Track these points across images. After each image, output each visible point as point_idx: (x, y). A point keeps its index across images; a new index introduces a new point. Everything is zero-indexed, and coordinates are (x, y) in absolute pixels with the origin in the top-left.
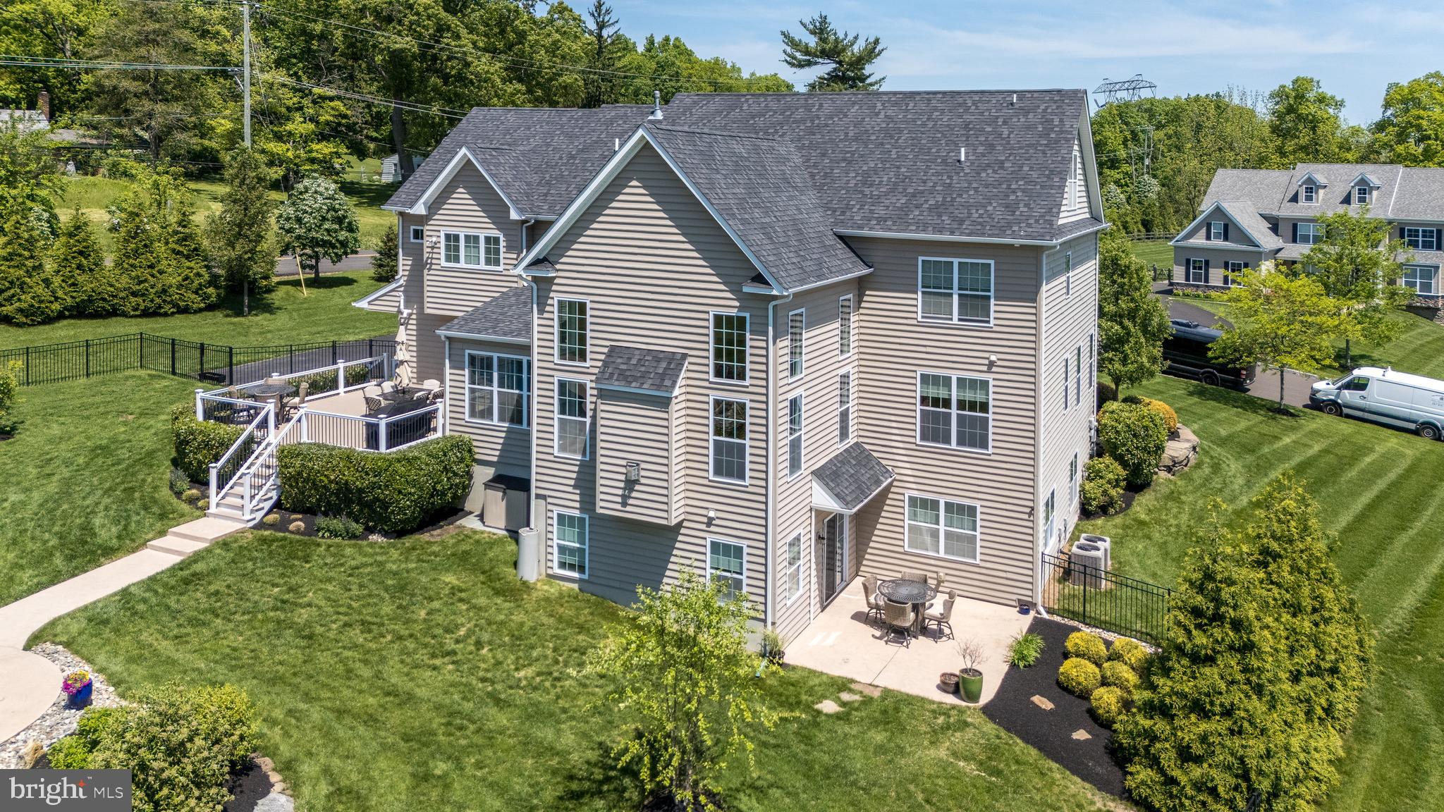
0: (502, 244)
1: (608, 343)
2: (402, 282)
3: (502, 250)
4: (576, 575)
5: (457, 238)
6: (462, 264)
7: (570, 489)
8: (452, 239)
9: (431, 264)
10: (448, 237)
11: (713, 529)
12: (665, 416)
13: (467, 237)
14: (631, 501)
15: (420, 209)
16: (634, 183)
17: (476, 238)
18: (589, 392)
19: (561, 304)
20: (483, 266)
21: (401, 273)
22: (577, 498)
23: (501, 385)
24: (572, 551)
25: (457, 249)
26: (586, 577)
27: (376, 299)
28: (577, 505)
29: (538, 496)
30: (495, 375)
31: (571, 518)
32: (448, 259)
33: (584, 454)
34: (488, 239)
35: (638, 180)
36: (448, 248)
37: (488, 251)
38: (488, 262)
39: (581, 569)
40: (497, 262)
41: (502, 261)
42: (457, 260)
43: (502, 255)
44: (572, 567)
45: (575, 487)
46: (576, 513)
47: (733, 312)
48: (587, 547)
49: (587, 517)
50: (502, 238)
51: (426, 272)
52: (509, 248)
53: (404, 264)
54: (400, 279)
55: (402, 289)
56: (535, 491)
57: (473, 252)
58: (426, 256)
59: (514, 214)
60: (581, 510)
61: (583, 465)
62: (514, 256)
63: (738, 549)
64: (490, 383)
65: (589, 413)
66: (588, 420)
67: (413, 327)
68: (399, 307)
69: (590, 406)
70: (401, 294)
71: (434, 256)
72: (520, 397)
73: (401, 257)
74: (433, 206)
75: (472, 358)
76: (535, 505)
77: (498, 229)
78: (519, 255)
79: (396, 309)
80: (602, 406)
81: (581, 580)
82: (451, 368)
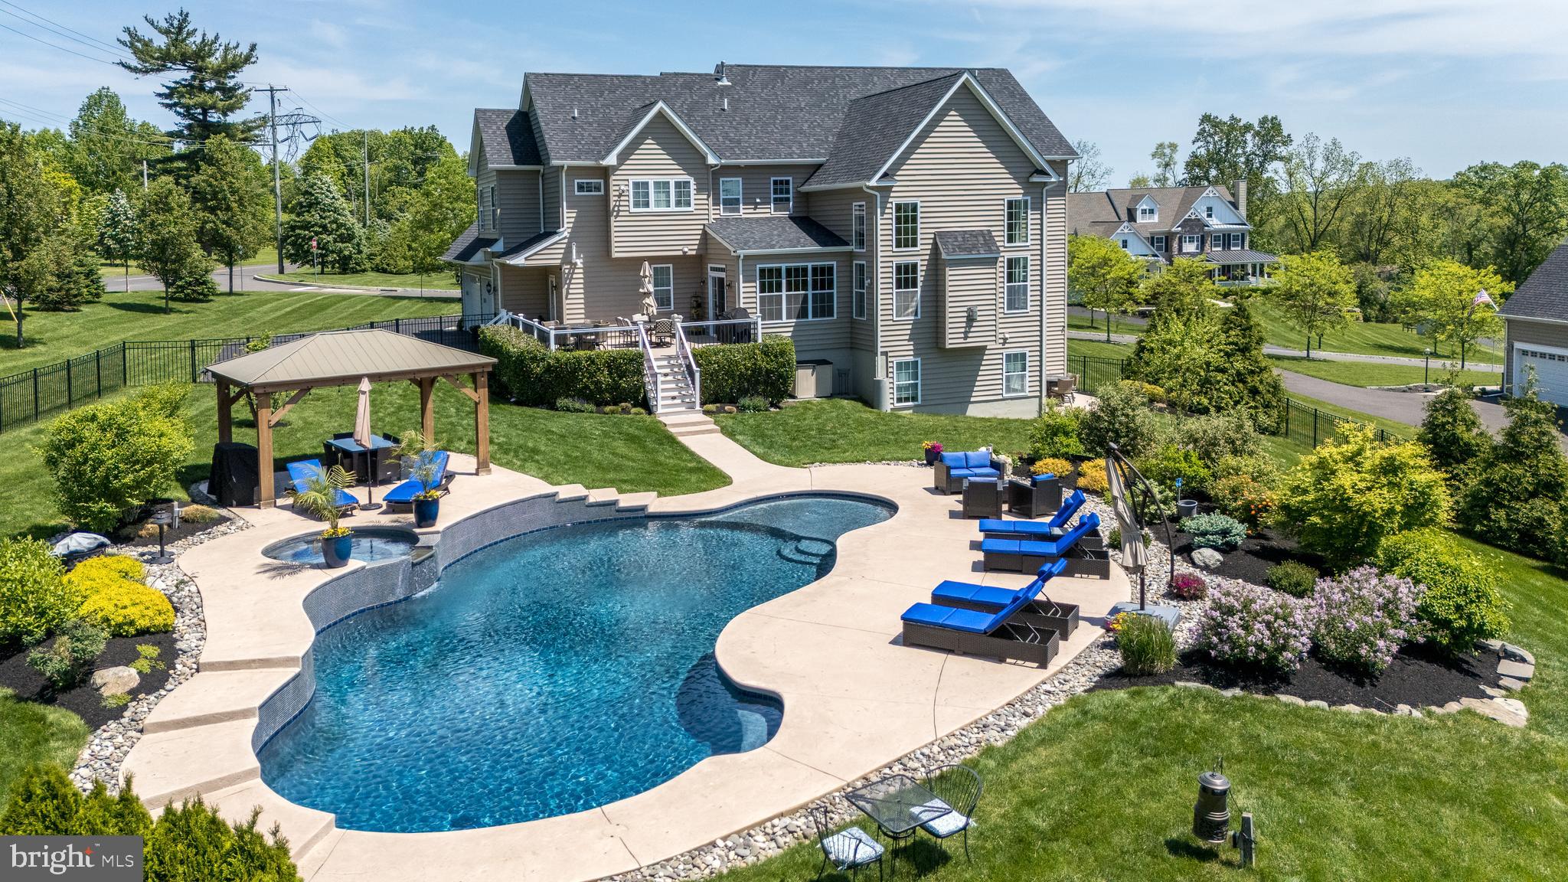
0: (693, 187)
1: (933, 231)
2: (566, 234)
3: (693, 192)
4: (910, 404)
5: (646, 185)
6: (652, 208)
7: (906, 343)
8: (641, 187)
9: (619, 211)
10: (636, 185)
11: (1007, 346)
12: (994, 271)
13: (657, 184)
14: (970, 335)
15: (611, 160)
16: (952, 113)
17: (667, 184)
18: (919, 268)
19: (899, 207)
20: (673, 208)
21: (566, 225)
22: (912, 347)
23: (789, 289)
24: (907, 388)
25: (647, 195)
26: (920, 402)
27: (535, 254)
28: (912, 353)
29: (883, 353)
30: (784, 282)
31: (907, 363)
32: (636, 205)
33: (916, 315)
34: (678, 185)
35: (955, 110)
36: (636, 194)
37: (679, 194)
38: (678, 203)
39: (914, 399)
40: (688, 204)
41: (693, 202)
42: (647, 205)
43: (693, 197)
44: (907, 399)
45: (909, 340)
46: (911, 359)
47: (1020, 197)
48: (919, 381)
49: (919, 359)
50: (692, 181)
51: (613, 219)
52: (699, 191)
53: (568, 217)
54: (565, 230)
55: (566, 241)
56: (880, 350)
57: (663, 197)
58: (612, 204)
59: (711, 160)
60: (914, 356)
61: (915, 322)
62: (705, 197)
63: (1024, 355)
64: (779, 289)
65: (920, 284)
66: (919, 290)
67: (579, 275)
68: (567, 258)
69: (920, 279)
70: (564, 246)
71: (622, 203)
72: (806, 296)
73: (565, 210)
74: (623, 157)
75: (762, 271)
76: (880, 361)
77: (688, 174)
78: (709, 196)
79: (559, 261)
80: (949, 272)
81: (916, 406)
82: (744, 282)
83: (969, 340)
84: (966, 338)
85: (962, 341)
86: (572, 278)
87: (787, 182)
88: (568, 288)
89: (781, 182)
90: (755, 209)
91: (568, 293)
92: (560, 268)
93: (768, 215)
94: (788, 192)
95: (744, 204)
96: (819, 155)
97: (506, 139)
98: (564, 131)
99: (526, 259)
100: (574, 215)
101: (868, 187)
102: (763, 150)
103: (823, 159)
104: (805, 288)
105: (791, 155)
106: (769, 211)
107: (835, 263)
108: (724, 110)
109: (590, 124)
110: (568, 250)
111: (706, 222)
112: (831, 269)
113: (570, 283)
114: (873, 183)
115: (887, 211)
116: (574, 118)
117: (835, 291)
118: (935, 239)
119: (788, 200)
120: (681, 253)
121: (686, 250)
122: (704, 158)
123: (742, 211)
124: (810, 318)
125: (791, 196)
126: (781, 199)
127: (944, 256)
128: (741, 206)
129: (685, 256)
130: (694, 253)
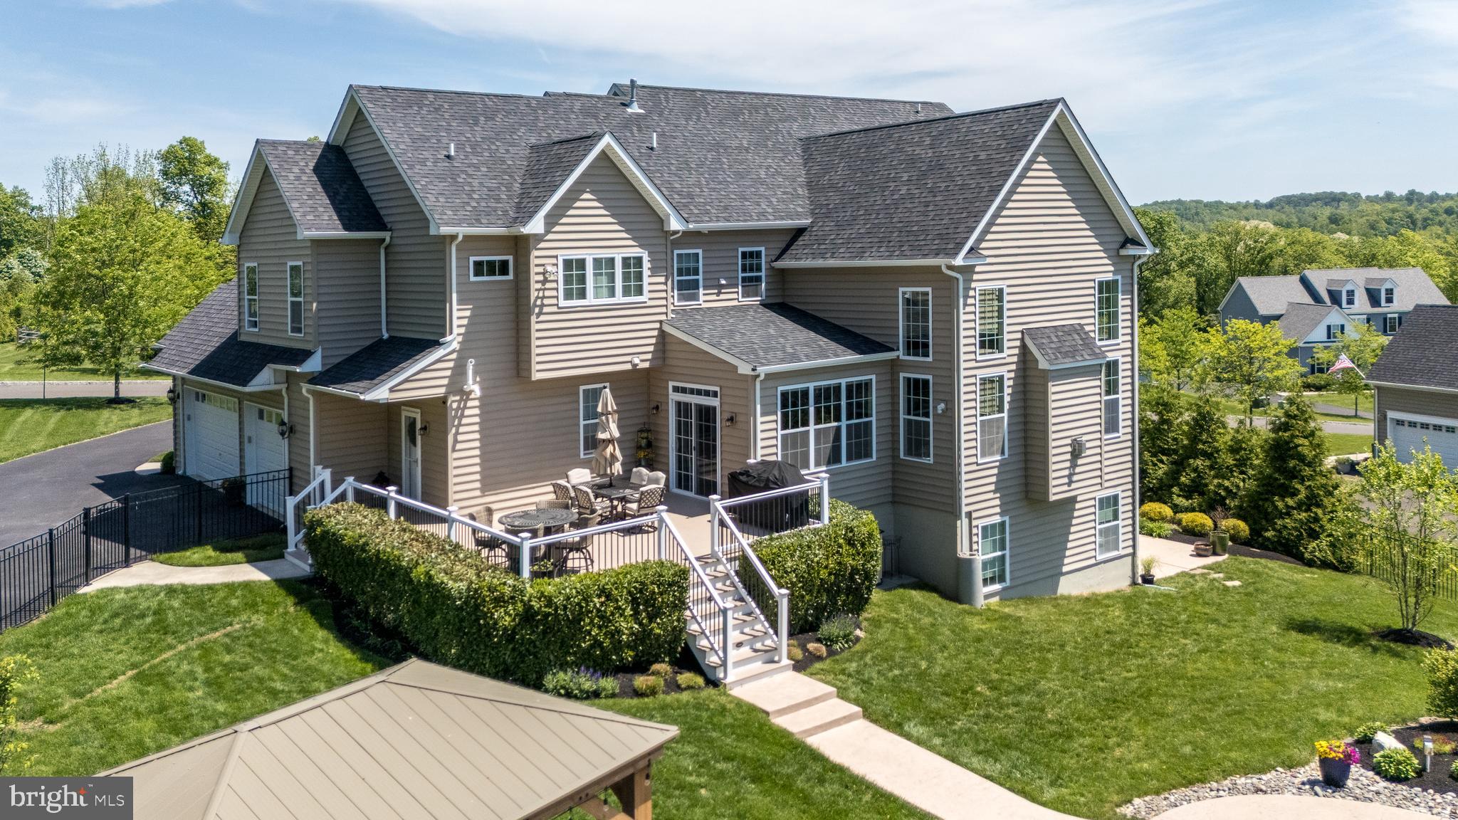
0: (646, 265)
1: (1020, 328)
2: (455, 345)
3: (646, 272)
4: (997, 587)
5: (581, 264)
6: (590, 300)
7: (991, 495)
8: (574, 268)
9: (543, 305)
10: (568, 264)
12: (1099, 382)
13: (597, 262)
14: (1074, 478)
15: (536, 226)
16: (1041, 158)
17: (611, 261)
18: (1005, 383)
19: (983, 295)
20: (619, 298)
21: (455, 331)
22: (998, 501)
23: (818, 421)
24: (993, 560)
25: (582, 279)
26: (1007, 583)
27: (405, 381)
28: (998, 509)
29: (966, 515)
30: (812, 410)
31: (993, 526)
32: (568, 295)
33: (1003, 453)
34: (626, 261)
36: (568, 280)
37: (626, 277)
38: (626, 292)
39: (1002, 579)
40: (639, 291)
41: (646, 288)
42: (582, 294)
43: (646, 280)
44: (994, 581)
45: (995, 492)
46: (997, 519)
48: (1007, 552)
49: (1007, 519)
50: (646, 257)
51: (533, 318)
52: (654, 271)
53: (459, 316)
54: (454, 340)
55: (454, 356)
56: (965, 509)
57: (604, 281)
58: (534, 294)
59: (675, 224)
60: (1001, 514)
61: (1003, 464)
62: (662, 279)
63: (1116, 497)
64: (805, 423)
65: (1006, 406)
66: (1005, 415)
67: (473, 412)
68: (456, 384)
69: (1007, 399)
70: (451, 364)
71: (547, 293)
72: (838, 429)
73: (455, 306)
74: (552, 220)
75: (784, 395)
76: (963, 525)
77: (640, 246)
78: (667, 280)
79: (443, 390)
80: (1053, 388)
81: (1004, 589)
82: (763, 414)
83: (1074, 486)
84: (1069, 484)
85: (1066, 488)
86: (463, 416)
87: (758, 254)
88: (457, 433)
89: (751, 254)
90: (718, 294)
91: (456, 441)
92: (443, 401)
93: (735, 303)
94: (759, 269)
95: (705, 288)
96: (799, 215)
97: (320, 189)
98: (442, 179)
99: (392, 390)
100: (468, 313)
101: (950, 268)
102: (726, 208)
103: (806, 221)
104: (838, 419)
105: (763, 215)
106: (734, 298)
107: (873, 377)
108: (652, 149)
109: (477, 168)
110: (459, 372)
111: (663, 317)
112: (868, 385)
113: (460, 425)
114: (959, 261)
115: (970, 301)
116: (448, 157)
117: (874, 419)
118: (1022, 340)
119: (758, 279)
120: (628, 367)
121: (636, 361)
122: (661, 221)
123: (702, 298)
124: (844, 463)
125: (763, 274)
126: (750, 279)
127: (1043, 364)
128: (701, 291)
129: (635, 370)
130: (647, 365)
